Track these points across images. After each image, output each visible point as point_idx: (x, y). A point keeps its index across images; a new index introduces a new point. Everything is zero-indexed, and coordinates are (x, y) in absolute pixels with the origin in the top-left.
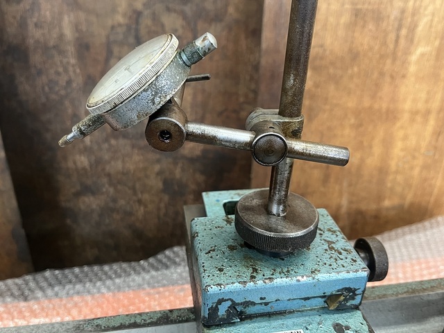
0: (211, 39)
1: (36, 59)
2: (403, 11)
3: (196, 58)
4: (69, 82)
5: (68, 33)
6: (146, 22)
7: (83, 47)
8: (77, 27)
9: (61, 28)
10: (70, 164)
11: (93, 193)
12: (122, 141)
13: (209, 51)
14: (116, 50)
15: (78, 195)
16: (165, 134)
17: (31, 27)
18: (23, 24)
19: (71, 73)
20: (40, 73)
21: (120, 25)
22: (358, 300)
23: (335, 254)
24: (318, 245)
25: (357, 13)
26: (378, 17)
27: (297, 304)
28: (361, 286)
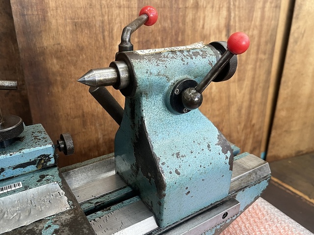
22: (53, 161)
23: (37, 140)
24: (29, 139)
25: (75, 24)
26: (89, 25)
27: (19, 171)
28: (51, 152)
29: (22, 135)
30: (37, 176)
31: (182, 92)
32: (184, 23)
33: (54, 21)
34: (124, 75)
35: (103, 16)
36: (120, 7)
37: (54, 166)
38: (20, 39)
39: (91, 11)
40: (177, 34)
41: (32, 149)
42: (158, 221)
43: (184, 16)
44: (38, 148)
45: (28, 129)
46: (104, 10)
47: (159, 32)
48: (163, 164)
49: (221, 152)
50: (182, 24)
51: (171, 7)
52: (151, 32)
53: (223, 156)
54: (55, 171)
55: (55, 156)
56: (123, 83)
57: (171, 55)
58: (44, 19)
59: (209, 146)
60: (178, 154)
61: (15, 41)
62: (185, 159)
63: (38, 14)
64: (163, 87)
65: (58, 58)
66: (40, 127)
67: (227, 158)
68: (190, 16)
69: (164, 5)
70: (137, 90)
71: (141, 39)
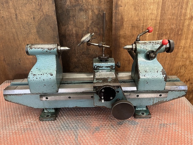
0: (93, 34)
1: (67, 37)
2: (143, 26)
3: (92, 36)
4: (74, 42)
5: (74, 32)
6: (90, 29)
7: (77, 35)
8: (76, 31)
9: (73, 31)
10: (73, 61)
11: (77, 68)
12: (84, 55)
13: (93, 35)
14: (83, 35)
15: (74, 68)
16: (89, 44)
17: (67, 31)
18: (65, 30)
19: (74, 40)
20: (68, 40)
21: (84, 30)
22: (114, 68)
23: (111, 62)
24: (110, 61)
25: (133, 27)
26: (138, 27)
27: (106, 68)
28: (114, 65)
29: (108, 60)
30: (110, 70)
31: (150, 53)
32: (183, 26)
33: (125, 26)
34: (134, 47)
35: (144, 23)
36: (152, 20)
37: (114, 69)
38: (113, 31)
39: (139, 22)
40: (178, 31)
41: (110, 63)
42: (137, 88)
43: (184, 23)
44: (111, 63)
45: (110, 59)
46: (144, 21)
47: (169, 30)
48: (141, 72)
49: (161, 74)
50: (182, 26)
51: (177, 19)
52: (165, 30)
53: (162, 76)
54: (114, 70)
55: (115, 66)
56: (134, 49)
57: (149, 43)
58: (122, 25)
59: (157, 71)
60: (146, 71)
61: (112, 31)
62: (148, 73)
63: (120, 23)
64: (145, 52)
65: (124, 38)
66: (113, 59)
67: (163, 76)
68: (187, 23)
69: (173, 18)
70: (137, 51)
71: (159, 33)
